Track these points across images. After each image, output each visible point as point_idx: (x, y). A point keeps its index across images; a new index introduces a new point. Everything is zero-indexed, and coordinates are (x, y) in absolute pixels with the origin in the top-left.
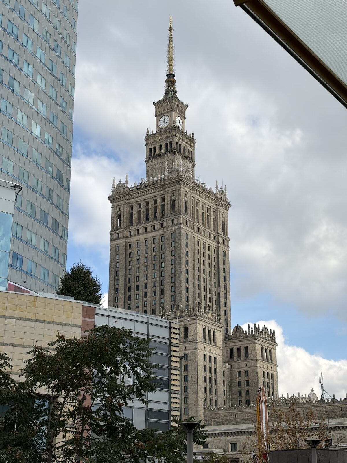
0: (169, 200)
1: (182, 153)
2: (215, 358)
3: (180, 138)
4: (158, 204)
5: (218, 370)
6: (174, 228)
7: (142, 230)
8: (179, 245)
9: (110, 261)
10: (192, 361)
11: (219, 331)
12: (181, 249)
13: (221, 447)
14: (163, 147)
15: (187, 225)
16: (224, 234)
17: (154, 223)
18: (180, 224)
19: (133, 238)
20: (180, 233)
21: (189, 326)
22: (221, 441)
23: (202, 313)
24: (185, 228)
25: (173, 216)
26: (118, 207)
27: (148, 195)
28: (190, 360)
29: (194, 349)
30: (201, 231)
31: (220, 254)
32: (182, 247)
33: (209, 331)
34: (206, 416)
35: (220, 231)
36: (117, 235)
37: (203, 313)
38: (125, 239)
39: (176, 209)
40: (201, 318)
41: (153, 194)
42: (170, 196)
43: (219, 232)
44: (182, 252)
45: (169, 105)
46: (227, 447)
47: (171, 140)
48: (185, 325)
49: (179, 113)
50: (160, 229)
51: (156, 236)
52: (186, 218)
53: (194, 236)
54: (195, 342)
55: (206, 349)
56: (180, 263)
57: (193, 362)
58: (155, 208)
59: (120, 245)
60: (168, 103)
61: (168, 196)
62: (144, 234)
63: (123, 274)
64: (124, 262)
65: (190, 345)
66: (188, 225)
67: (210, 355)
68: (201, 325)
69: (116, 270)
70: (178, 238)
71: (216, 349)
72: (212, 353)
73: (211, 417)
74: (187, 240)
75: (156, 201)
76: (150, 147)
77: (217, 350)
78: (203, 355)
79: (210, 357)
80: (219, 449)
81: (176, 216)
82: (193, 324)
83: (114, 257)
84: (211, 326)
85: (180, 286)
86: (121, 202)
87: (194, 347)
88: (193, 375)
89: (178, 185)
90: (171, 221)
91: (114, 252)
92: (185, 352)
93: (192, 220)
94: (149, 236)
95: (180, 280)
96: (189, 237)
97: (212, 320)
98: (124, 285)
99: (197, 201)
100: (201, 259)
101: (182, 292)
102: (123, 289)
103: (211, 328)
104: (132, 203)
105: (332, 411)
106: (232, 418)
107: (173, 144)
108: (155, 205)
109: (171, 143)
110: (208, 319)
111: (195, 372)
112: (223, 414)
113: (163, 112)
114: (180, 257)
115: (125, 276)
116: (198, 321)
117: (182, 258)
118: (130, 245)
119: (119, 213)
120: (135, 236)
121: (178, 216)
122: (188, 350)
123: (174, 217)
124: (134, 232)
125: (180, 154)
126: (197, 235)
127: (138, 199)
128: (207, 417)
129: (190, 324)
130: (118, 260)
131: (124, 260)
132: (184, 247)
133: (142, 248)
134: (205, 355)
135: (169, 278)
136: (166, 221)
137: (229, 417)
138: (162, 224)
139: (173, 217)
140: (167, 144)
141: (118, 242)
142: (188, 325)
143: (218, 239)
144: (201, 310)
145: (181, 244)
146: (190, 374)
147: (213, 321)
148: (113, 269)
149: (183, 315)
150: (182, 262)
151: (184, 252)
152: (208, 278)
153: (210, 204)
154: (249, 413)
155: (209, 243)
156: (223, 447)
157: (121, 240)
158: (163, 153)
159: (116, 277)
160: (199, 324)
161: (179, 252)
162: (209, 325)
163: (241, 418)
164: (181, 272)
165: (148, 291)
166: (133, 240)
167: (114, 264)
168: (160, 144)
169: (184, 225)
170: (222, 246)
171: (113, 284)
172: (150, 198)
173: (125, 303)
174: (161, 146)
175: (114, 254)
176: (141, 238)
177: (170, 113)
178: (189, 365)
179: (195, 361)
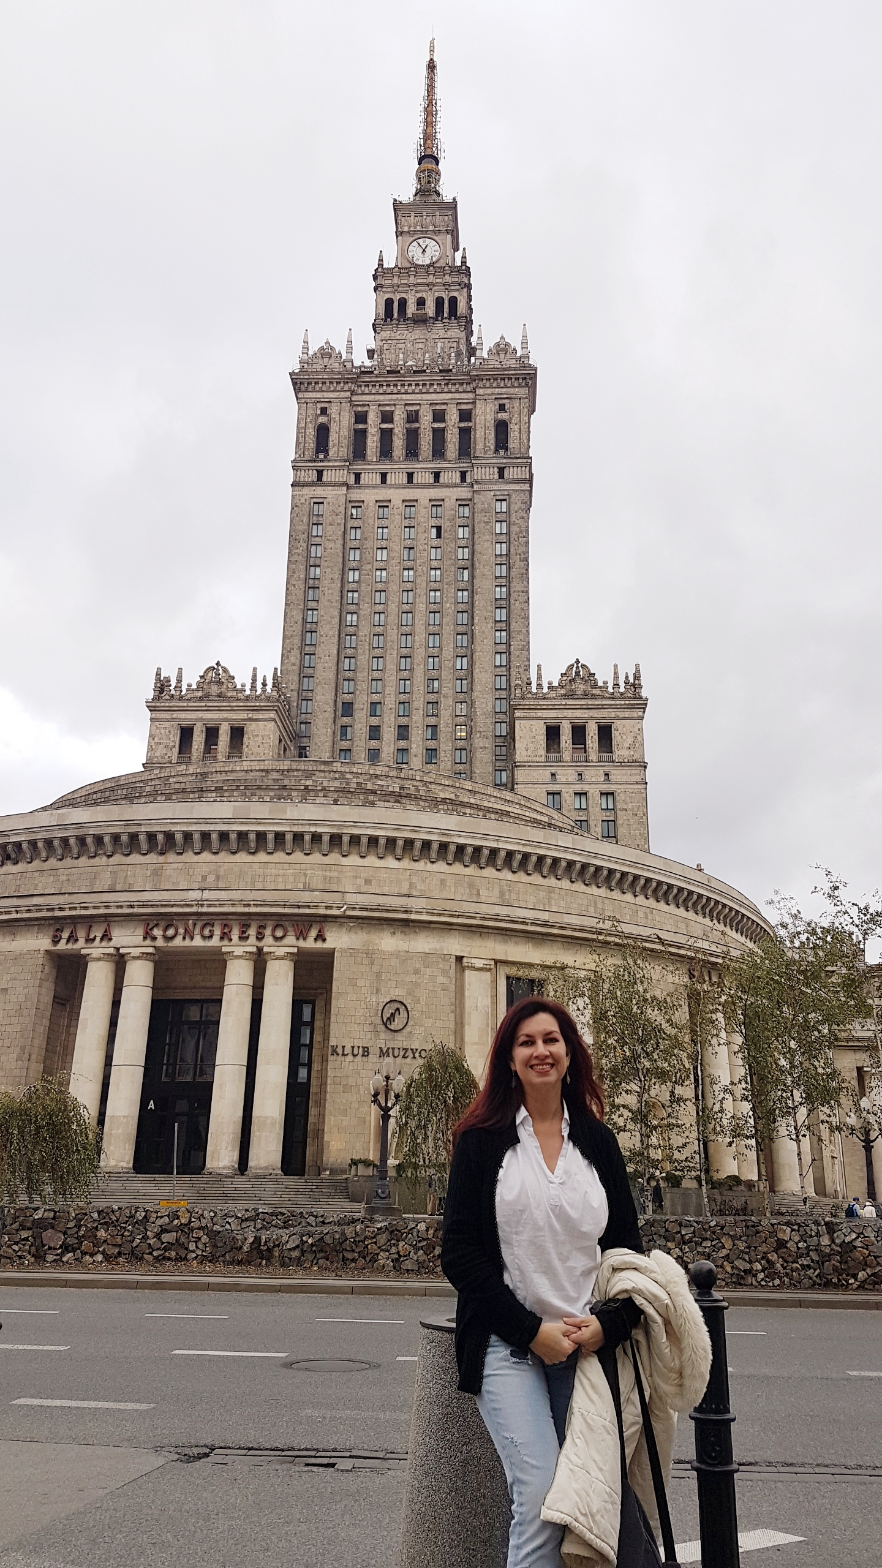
0: (490, 418)
4: (448, 424)
6: (505, 487)
7: (397, 478)
8: (521, 532)
9: (291, 536)
10: (630, 812)
14: (430, 304)
17: (438, 466)
19: (366, 491)
20: (524, 502)
21: (618, 722)
25: (502, 458)
26: (319, 406)
27: (419, 396)
28: (626, 810)
29: (635, 783)
36: (315, 474)
38: (341, 489)
39: (514, 445)
41: (434, 396)
42: (492, 409)
50: (456, 486)
51: (443, 500)
54: (639, 766)
56: (525, 577)
57: (634, 815)
58: (440, 432)
59: (325, 502)
61: (488, 409)
62: (403, 487)
65: (624, 772)
70: (519, 515)
75: (441, 415)
76: (387, 296)
81: (514, 461)
82: (629, 718)
83: (306, 527)
86: (331, 395)
87: (635, 778)
89: (520, 386)
90: (496, 470)
91: (304, 515)
94: (420, 495)
104: (366, 405)
108: (439, 425)
113: (419, 228)
114: (526, 560)
119: (322, 420)
120: (372, 487)
122: (616, 783)
123: (509, 461)
124: (371, 478)
127: (384, 399)
129: (617, 718)
136: (481, 466)
138: (464, 473)
139: (505, 461)
141: (320, 491)
142: (614, 718)
145: (526, 530)
148: (300, 559)
149: (596, 692)
157: (330, 488)
158: (429, 318)
166: (368, 496)
167: (304, 545)
168: (418, 295)
172: (425, 402)
174: (421, 300)
175: (306, 520)
176: (394, 495)
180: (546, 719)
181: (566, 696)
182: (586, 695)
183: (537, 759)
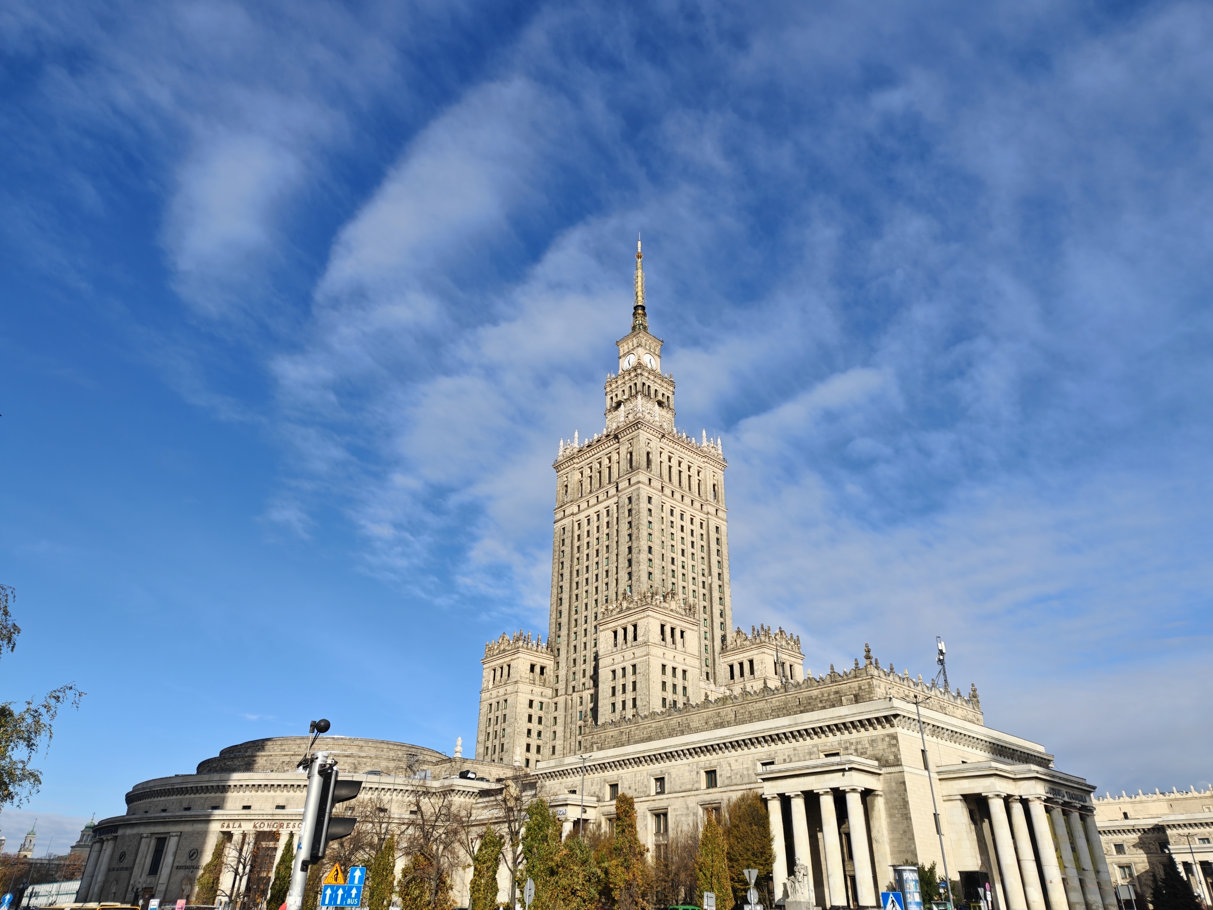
0: (625, 453)
1: (652, 397)
2: (684, 672)
3: (649, 378)
4: (612, 462)
5: (690, 689)
6: (630, 489)
7: (593, 501)
8: (637, 512)
10: (642, 674)
11: (693, 630)
12: (639, 518)
13: (595, 793)
14: (627, 392)
15: (650, 484)
16: (718, 501)
17: (608, 488)
18: (639, 482)
19: (581, 513)
20: (638, 495)
21: (639, 621)
22: (595, 782)
23: (658, 602)
24: (648, 488)
25: (629, 473)
26: (565, 476)
27: (601, 453)
28: (640, 673)
29: (644, 656)
30: (678, 496)
31: (710, 529)
32: (641, 514)
33: (673, 630)
34: (587, 739)
35: (711, 497)
36: (563, 512)
37: (660, 602)
38: (572, 516)
39: (634, 464)
40: (656, 608)
41: (606, 450)
42: (627, 447)
43: (708, 498)
44: (641, 522)
45: (635, 341)
46: (603, 792)
47: (635, 381)
48: (633, 621)
49: (650, 350)
50: (614, 496)
51: (609, 506)
52: (648, 474)
53: (663, 501)
54: (646, 645)
55: (665, 656)
56: (638, 538)
57: (644, 675)
58: (610, 468)
59: (566, 525)
60: (634, 338)
61: (624, 448)
62: (595, 505)
63: (569, 566)
64: (570, 548)
65: (640, 651)
66: (652, 484)
67: (675, 666)
68: (658, 619)
69: (561, 561)
70: (636, 502)
71: (685, 657)
72: (678, 663)
73: (593, 740)
74: (650, 506)
75: (610, 459)
76: (611, 396)
77: (689, 660)
78: (661, 666)
79: (674, 669)
80: (592, 796)
81: (633, 473)
82: (644, 618)
84: (677, 622)
85: (637, 570)
86: (569, 468)
87: (645, 653)
88: (643, 697)
89: (636, 430)
90: (628, 481)
91: (558, 536)
92: (632, 661)
93: (658, 479)
94: (601, 507)
95: (638, 562)
96: (653, 501)
97: (677, 613)
98: (569, 581)
99: (670, 454)
100: (678, 534)
101: (642, 579)
102: (568, 586)
103: (678, 625)
104: (582, 467)
105: (784, 706)
106: (623, 740)
107: (637, 386)
108: (610, 465)
109: (635, 384)
110: (672, 610)
111: (645, 691)
112: (611, 734)
113: (627, 351)
114: (638, 528)
115: (571, 568)
116: (650, 613)
117: (641, 530)
118: (579, 524)
119: (565, 483)
120: (583, 511)
121: (635, 472)
122: (637, 658)
124: (584, 505)
125: (649, 398)
126: (669, 500)
127: (588, 461)
128: (588, 741)
129: (639, 619)
130: (563, 547)
131: (570, 546)
132: (646, 515)
133: (594, 524)
134: (664, 666)
135: (624, 562)
136: (621, 481)
137: (618, 738)
138: (617, 488)
139: (629, 475)
140: (630, 387)
141: (563, 522)
142: (637, 620)
143: (707, 508)
144: (657, 597)
145: (639, 511)
146: (640, 695)
147: (681, 614)
148: (556, 561)
149: (631, 606)
150: (640, 536)
151: (644, 522)
152: (691, 563)
153: (693, 460)
154: (649, 727)
155: (692, 514)
156: (597, 793)
157: (568, 518)
158: (625, 399)
159: (560, 571)
160: (653, 617)
161: (637, 522)
162: (672, 620)
163: (637, 737)
164: (640, 550)
165: (599, 584)
166: (582, 516)
167: (558, 553)
168: (622, 389)
169: (643, 483)
170: (715, 518)
171: (557, 581)
173: (570, 606)
174: (623, 391)
175: (558, 539)
176: (591, 512)
177: (635, 351)
178: (637, 681)
179: (646, 674)
180: (611, 628)
181: (619, 613)
182: (628, 609)
183: (607, 652)
